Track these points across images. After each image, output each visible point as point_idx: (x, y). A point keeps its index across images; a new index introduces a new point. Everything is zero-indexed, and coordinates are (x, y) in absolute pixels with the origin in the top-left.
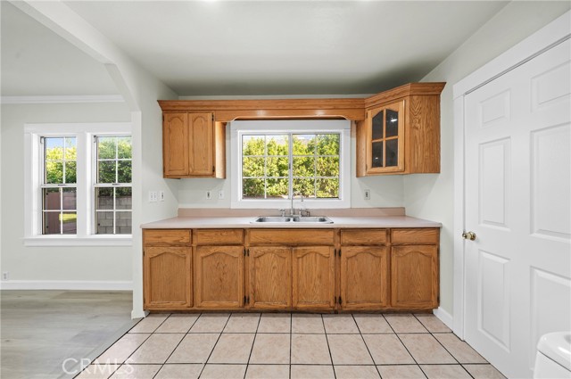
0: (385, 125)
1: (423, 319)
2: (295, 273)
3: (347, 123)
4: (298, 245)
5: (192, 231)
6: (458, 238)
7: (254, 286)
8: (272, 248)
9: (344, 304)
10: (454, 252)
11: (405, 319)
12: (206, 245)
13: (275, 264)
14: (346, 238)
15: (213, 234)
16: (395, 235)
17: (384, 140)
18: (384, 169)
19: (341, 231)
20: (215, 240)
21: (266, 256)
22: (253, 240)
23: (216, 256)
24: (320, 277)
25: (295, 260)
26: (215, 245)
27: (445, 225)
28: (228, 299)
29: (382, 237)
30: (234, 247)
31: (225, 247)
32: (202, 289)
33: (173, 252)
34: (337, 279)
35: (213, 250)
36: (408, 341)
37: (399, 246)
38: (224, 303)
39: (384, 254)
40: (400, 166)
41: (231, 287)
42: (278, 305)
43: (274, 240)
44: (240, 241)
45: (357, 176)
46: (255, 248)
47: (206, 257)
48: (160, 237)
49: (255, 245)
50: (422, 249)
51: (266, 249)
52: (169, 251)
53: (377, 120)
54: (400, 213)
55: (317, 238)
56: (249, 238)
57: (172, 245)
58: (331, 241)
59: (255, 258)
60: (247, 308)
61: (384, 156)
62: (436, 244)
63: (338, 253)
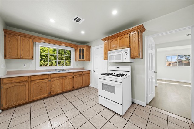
0: (82, 51)
1: (88, 87)
2: (64, 83)
3: (73, 49)
4: (64, 77)
5: (28, 76)
6: (93, 71)
7: (52, 89)
8: (57, 78)
9: (75, 88)
10: (92, 74)
11: (85, 88)
12: (34, 80)
13: (58, 82)
14: (75, 74)
15: (38, 77)
16: (84, 72)
17: (82, 54)
18: (81, 60)
19: (74, 73)
20: (39, 78)
21: (56, 81)
22: (52, 77)
23: (39, 83)
24: (69, 83)
25: (63, 80)
26: (38, 80)
27: (91, 70)
28: (43, 94)
29: (81, 73)
30: (45, 80)
31: (43, 80)
32: (33, 94)
33: (19, 84)
34: (73, 83)
35: (38, 81)
36: (86, 90)
37: (84, 74)
38: (42, 96)
39: (82, 76)
40: (84, 60)
41: (44, 91)
42: (59, 92)
43: (58, 76)
44: (48, 78)
45: (75, 61)
46: (53, 79)
47: (34, 84)
48: (13, 80)
49: (52, 78)
50: (88, 74)
51: (56, 79)
52: (18, 84)
53: (80, 50)
54: (83, 69)
55: (69, 74)
56: (50, 76)
57: (18, 82)
58: (72, 75)
59: (52, 81)
60: (50, 95)
61: (81, 57)
62: (90, 73)
63: (73, 77)
